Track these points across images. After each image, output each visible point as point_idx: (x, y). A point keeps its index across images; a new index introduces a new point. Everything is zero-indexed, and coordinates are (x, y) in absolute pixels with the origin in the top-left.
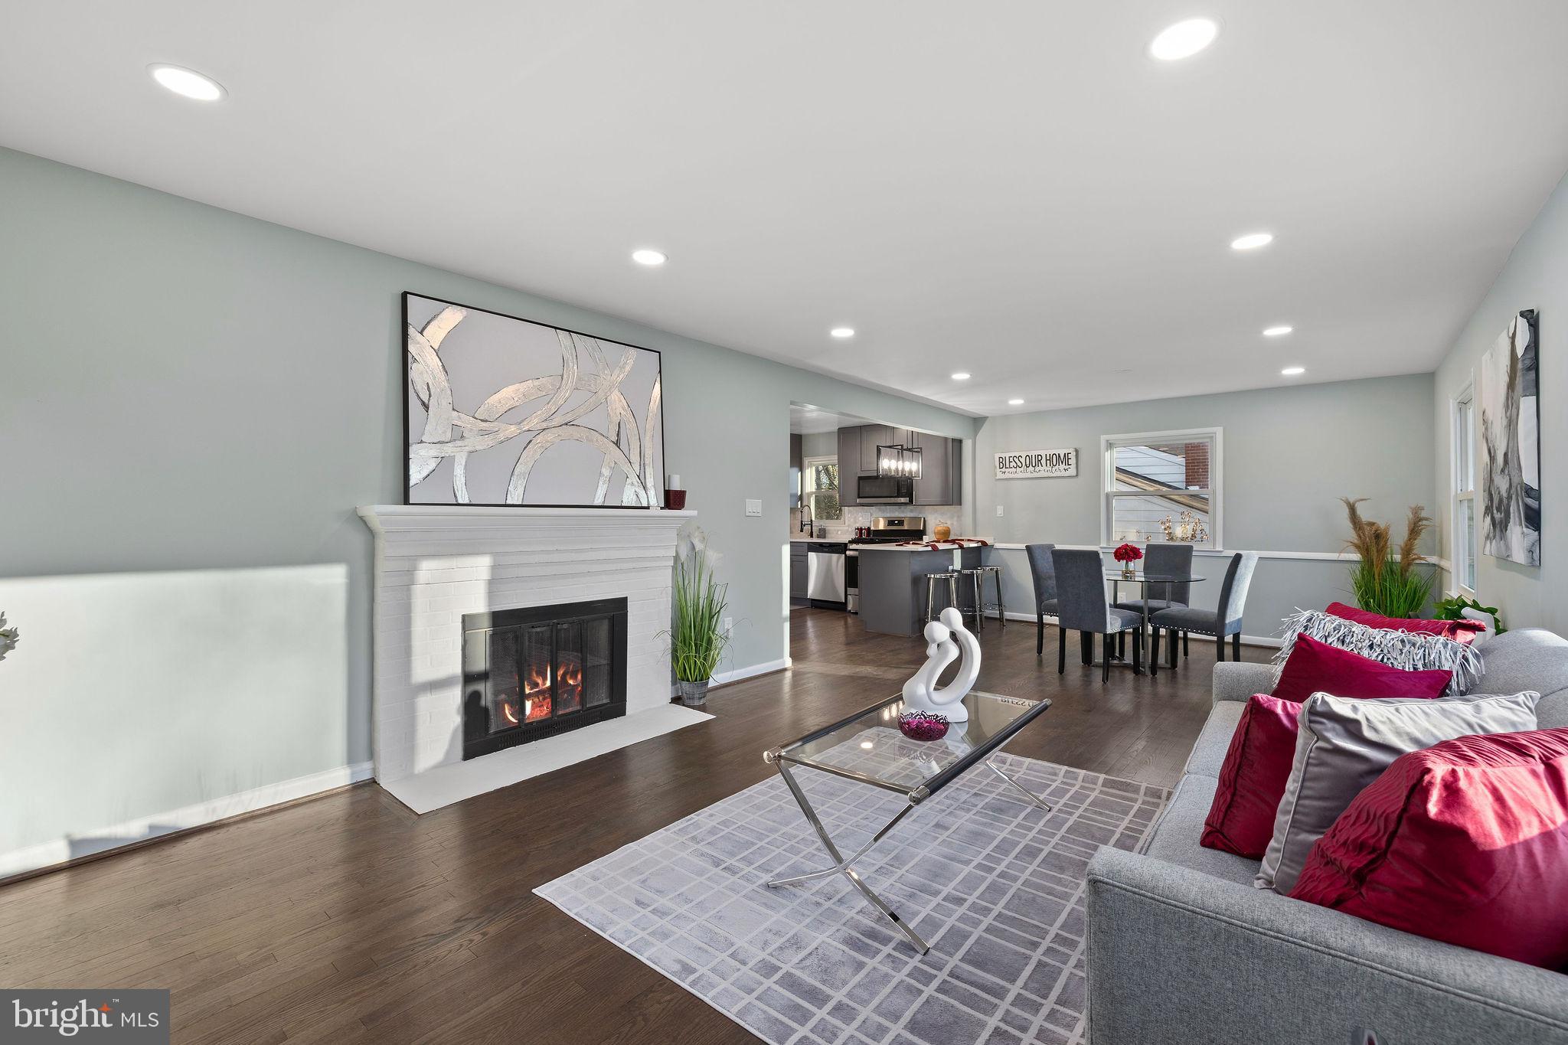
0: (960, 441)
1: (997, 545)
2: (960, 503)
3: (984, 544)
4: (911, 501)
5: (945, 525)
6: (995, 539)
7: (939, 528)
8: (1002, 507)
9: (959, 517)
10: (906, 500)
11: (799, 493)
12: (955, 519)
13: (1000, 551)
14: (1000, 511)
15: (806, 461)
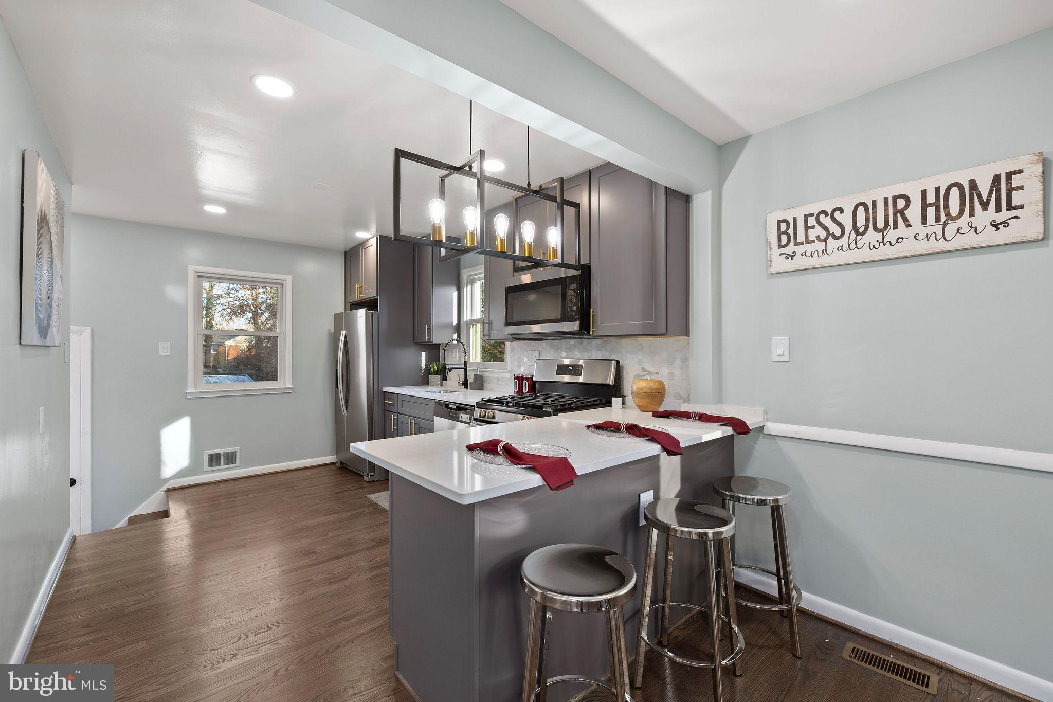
0: (687, 199)
1: (773, 427)
2: (687, 333)
3: (740, 427)
4: (586, 328)
5: (654, 377)
6: (765, 412)
7: (642, 384)
8: (786, 339)
9: (685, 360)
10: (575, 326)
11: (455, 322)
12: (678, 363)
13: (782, 443)
14: (780, 347)
15: (464, 275)
